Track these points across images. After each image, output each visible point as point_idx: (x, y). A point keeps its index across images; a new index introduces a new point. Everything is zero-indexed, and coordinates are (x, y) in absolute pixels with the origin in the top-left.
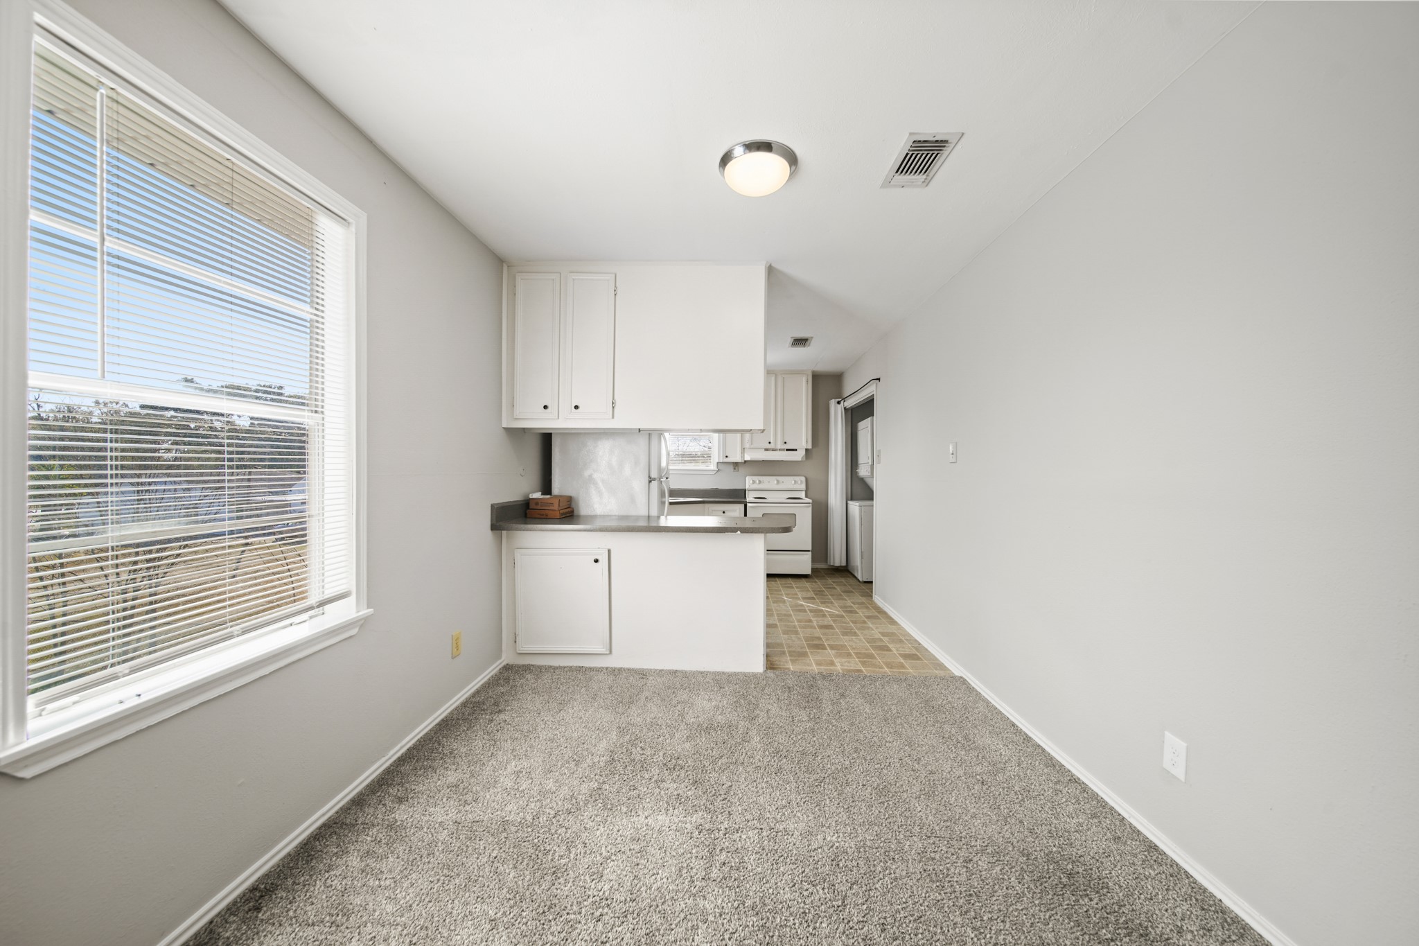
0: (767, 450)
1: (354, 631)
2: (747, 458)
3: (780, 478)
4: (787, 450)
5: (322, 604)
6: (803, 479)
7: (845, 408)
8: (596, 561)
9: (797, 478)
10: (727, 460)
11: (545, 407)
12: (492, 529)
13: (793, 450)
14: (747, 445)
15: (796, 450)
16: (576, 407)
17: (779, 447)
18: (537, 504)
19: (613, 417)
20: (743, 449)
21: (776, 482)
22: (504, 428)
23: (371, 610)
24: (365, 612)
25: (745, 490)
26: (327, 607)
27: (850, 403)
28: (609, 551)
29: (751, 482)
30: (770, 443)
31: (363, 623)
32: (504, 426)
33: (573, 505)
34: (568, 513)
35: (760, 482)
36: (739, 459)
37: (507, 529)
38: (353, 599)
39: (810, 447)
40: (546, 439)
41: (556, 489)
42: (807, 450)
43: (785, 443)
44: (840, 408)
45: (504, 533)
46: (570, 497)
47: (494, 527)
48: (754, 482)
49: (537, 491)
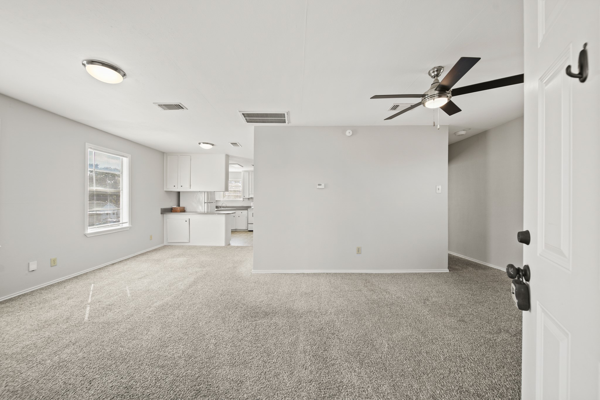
1: (128, 229)
2: (250, 197)
5: (123, 223)
8: (186, 221)
10: (245, 197)
11: (174, 186)
12: (161, 214)
16: (181, 186)
18: (174, 209)
19: (190, 188)
20: (249, 194)
22: (165, 191)
23: (132, 226)
24: (130, 226)
26: (123, 224)
28: (189, 219)
31: (130, 228)
32: (165, 190)
33: (185, 209)
34: (183, 211)
36: (248, 197)
37: (165, 214)
38: (128, 223)
40: (179, 193)
41: (181, 205)
45: (165, 215)
46: (184, 207)
47: (161, 213)
49: (175, 206)
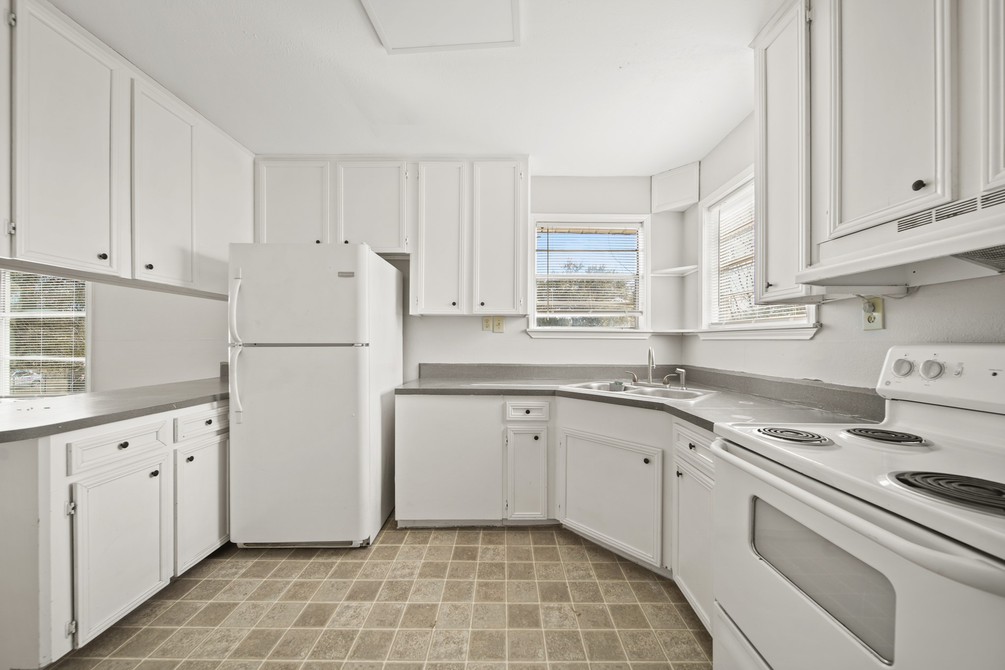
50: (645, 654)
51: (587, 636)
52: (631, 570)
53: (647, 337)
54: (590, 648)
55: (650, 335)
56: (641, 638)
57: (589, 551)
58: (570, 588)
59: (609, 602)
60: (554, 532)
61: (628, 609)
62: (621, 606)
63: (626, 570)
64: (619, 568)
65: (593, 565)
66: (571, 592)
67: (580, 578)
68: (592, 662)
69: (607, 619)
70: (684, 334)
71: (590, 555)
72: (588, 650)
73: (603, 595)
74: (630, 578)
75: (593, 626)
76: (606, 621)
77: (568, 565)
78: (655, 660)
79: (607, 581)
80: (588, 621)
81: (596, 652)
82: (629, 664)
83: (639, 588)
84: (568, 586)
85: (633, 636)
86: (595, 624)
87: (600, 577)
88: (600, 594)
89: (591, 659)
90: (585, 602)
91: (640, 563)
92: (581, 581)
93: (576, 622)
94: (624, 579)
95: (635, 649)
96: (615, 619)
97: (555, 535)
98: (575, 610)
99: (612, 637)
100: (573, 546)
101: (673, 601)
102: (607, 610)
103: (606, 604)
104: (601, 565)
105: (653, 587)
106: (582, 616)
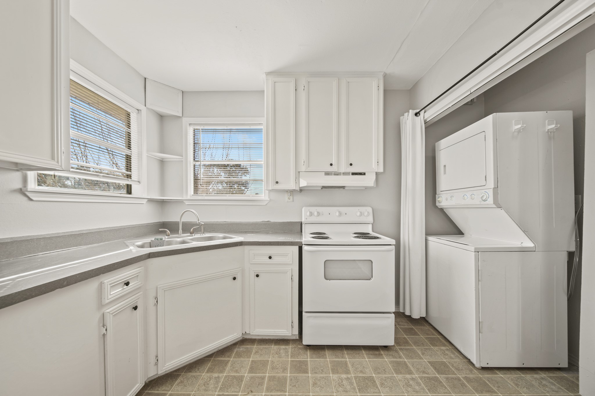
0: (327, 174)
2: (303, 183)
3: (343, 209)
4: (353, 174)
6: (370, 210)
7: (426, 122)
9: (362, 209)
10: (278, 187)
13: (360, 174)
14: (303, 168)
15: (364, 174)
17: (342, 170)
20: (298, 173)
21: (337, 214)
25: (301, 224)
27: (432, 114)
29: (308, 214)
30: (331, 165)
35: (319, 214)
36: (292, 186)
39: (381, 170)
42: (377, 174)
43: (351, 165)
44: (419, 120)
48: (311, 214)
50: (284, 367)
51: (269, 391)
52: (223, 355)
53: (145, 201)
54: (278, 391)
55: (146, 200)
56: (274, 366)
57: (190, 372)
58: (225, 392)
59: (246, 373)
60: (146, 391)
61: (254, 365)
62: (250, 368)
63: (221, 357)
64: (218, 360)
65: (207, 372)
66: (229, 392)
67: (217, 384)
68: (287, 392)
69: (258, 377)
70: (164, 200)
71: (196, 372)
72: (279, 392)
73: (239, 375)
74: (229, 357)
75: (262, 385)
76: (260, 378)
77: (198, 389)
78: (288, 364)
79: (227, 369)
80: (257, 387)
81: (281, 388)
82: (290, 375)
83: (239, 355)
84: (222, 393)
85: (273, 368)
86: (261, 384)
87: (222, 372)
88: (237, 376)
89: (286, 392)
90: (241, 386)
91: (220, 349)
92: (220, 384)
93: (257, 394)
94: (229, 361)
95: (281, 370)
96: (259, 373)
97: (152, 392)
98: (247, 393)
99: (271, 379)
100: (178, 381)
101: (254, 345)
102: (252, 376)
103: (247, 375)
104: (209, 368)
105: (241, 350)
106: (252, 390)
